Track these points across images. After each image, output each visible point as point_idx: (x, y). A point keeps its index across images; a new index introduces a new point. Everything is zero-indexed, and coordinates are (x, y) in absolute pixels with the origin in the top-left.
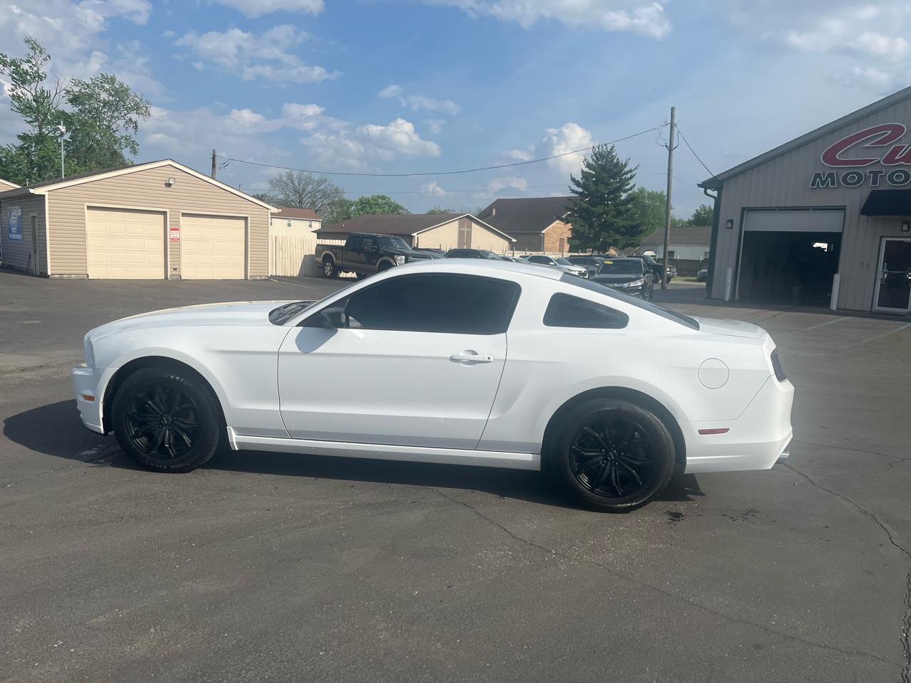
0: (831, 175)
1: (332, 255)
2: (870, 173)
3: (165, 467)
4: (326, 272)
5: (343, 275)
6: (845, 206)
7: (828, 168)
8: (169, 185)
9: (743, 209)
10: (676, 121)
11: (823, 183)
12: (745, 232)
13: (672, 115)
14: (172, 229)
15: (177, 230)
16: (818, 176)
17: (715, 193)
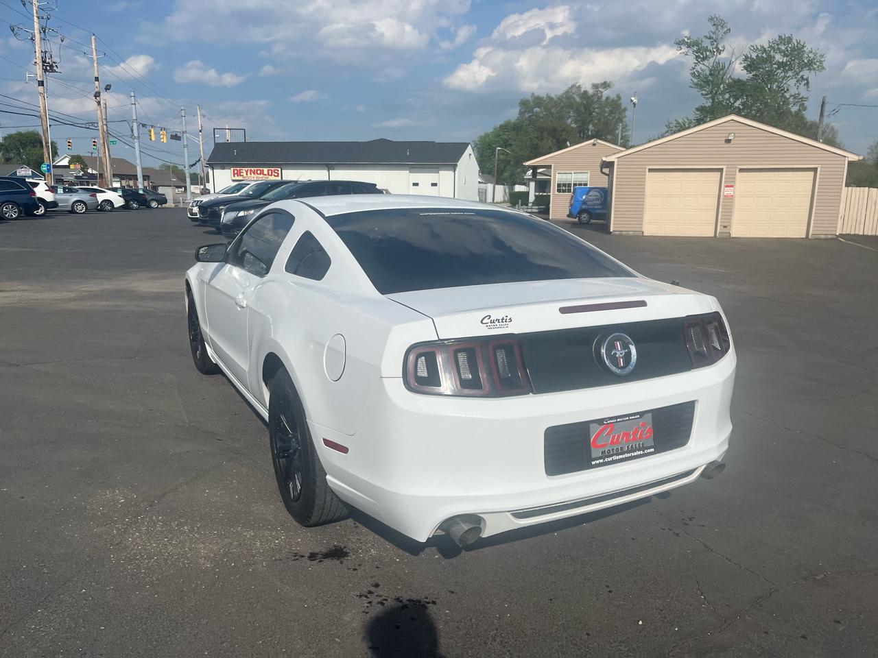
8: (728, 141)
14: (726, 186)
15: (732, 186)
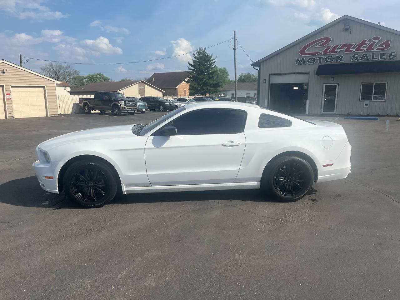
0: (303, 59)
1: (88, 103)
2: (318, 58)
3: (93, 205)
4: (85, 111)
5: (93, 112)
6: (309, 72)
7: (302, 57)
8: (4, 72)
9: (270, 74)
10: (236, 37)
11: (300, 63)
12: (271, 84)
13: (234, 34)
14: (7, 94)
15: (10, 94)
16: (298, 60)
17: (258, 68)
